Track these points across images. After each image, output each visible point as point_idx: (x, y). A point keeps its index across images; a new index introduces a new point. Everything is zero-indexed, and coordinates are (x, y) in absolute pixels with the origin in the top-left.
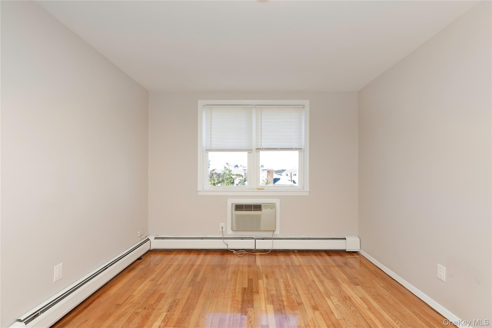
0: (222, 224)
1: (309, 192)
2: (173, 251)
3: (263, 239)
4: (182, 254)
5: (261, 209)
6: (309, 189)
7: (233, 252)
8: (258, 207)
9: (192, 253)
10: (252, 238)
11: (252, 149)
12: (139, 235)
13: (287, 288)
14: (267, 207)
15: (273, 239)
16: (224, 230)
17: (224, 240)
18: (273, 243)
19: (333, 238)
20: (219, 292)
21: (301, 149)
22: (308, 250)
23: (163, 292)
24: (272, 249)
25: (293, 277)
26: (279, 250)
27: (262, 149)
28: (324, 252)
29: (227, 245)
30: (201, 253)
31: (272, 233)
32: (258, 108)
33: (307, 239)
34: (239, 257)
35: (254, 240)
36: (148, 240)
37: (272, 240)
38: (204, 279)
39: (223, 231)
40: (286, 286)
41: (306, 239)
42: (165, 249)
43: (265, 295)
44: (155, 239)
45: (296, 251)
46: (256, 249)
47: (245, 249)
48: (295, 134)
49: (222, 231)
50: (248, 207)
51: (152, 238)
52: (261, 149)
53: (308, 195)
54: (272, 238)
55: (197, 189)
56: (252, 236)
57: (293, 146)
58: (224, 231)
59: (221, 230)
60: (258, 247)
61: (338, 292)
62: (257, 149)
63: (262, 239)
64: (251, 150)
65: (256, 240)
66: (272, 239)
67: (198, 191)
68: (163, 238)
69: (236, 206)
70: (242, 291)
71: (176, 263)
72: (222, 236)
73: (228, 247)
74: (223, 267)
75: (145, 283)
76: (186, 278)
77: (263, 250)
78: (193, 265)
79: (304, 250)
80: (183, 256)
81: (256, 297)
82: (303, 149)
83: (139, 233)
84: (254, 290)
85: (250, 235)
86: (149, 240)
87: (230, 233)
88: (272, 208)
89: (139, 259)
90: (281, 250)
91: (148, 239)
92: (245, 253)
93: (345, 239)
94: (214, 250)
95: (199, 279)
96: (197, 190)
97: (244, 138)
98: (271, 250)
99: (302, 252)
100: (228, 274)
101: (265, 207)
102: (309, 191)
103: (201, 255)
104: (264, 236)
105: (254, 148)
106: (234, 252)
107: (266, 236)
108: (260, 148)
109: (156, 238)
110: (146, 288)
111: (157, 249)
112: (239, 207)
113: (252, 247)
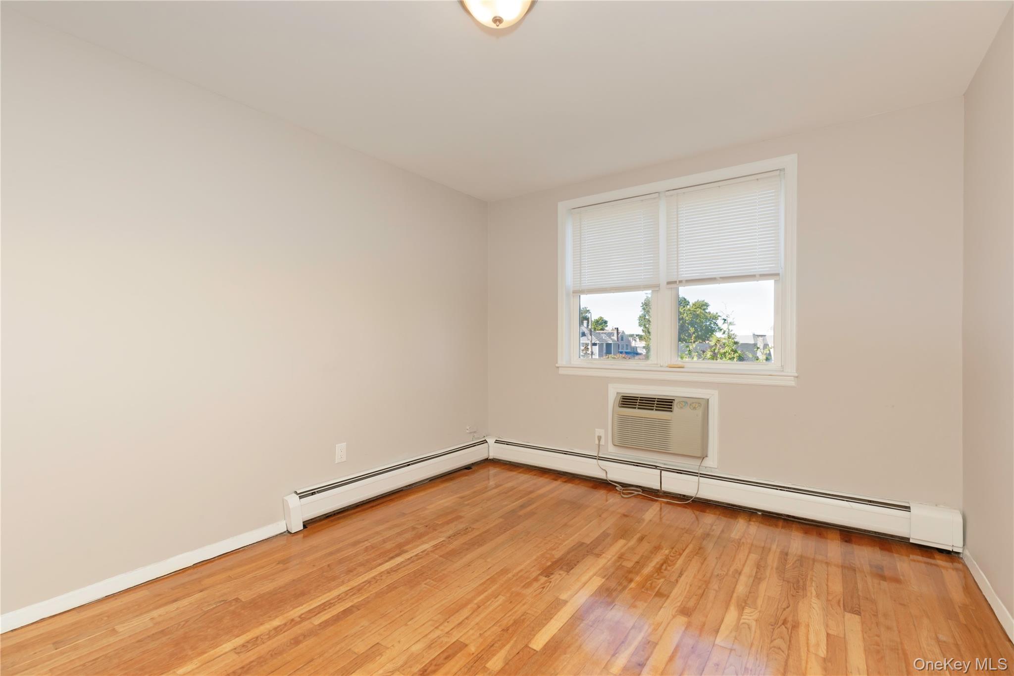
0: (600, 432)
1: (797, 377)
2: (521, 467)
3: (680, 472)
4: (531, 473)
5: (671, 408)
6: (795, 372)
7: (616, 486)
8: (666, 404)
9: (546, 476)
10: (656, 467)
11: (659, 284)
12: (467, 431)
13: (662, 565)
14: (684, 406)
15: (700, 476)
16: (602, 442)
17: (599, 461)
18: (700, 484)
19: (870, 501)
20: (537, 537)
21: (778, 274)
22: (793, 517)
23: (462, 514)
24: (697, 496)
25: (697, 553)
26: (718, 502)
27: (680, 282)
28: (839, 532)
29: (605, 472)
30: (561, 477)
31: (698, 462)
32: (672, 196)
33: (786, 491)
34: (622, 497)
35: (660, 471)
36: (485, 442)
37: (697, 478)
38: (532, 514)
39: (601, 444)
40: (665, 562)
41: (784, 490)
42: (510, 462)
43: (607, 563)
44: (495, 442)
45: (760, 513)
46: (663, 489)
47: (644, 487)
48: (759, 242)
49: (599, 445)
50: (647, 403)
51: (491, 441)
52: (678, 282)
53: (793, 383)
54: (698, 473)
55: (557, 363)
56: (657, 462)
57: (756, 268)
58: (603, 444)
59: (597, 442)
60: (666, 487)
61: (776, 606)
62: (669, 283)
63: (678, 473)
64: (658, 286)
65: (663, 472)
66: (698, 476)
67: (558, 367)
68: (508, 444)
69: (624, 399)
70: (574, 546)
71: (510, 485)
72: (597, 453)
73: (608, 475)
74: (576, 506)
75: (451, 498)
76: (507, 505)
77: (680, 495)
78: (531, 492)
79: (781, 515)
80: (529, 476)
81: (590, 560)
82: (781, 274)
83: (468, 428)
84: (596, 551)
85: (654, 460)
86: (487, 442)
87: (611, 451)
88: (695, 408)
89: (468, 468)
90: (723, 503)
91: (485, 440)
92: (640, 493)
93: (907, 508)
94: (584, 477)
95: (521, 513)
96: (557, 365)
97: (642, 263)
98: (695, 498)
99: (775, 517)
100: (575, 517)
101: (681, 405)
102: (796, 375)
103: (559, 481)
104: (681, 467)
105: (663, 281)
106: (619, 488)
107: (686, 468)
108: (675, 280)
109: (497, 442)
110: (446, 505)
111: (499, 460)
112: (628, 401)
113: (655, 485)
